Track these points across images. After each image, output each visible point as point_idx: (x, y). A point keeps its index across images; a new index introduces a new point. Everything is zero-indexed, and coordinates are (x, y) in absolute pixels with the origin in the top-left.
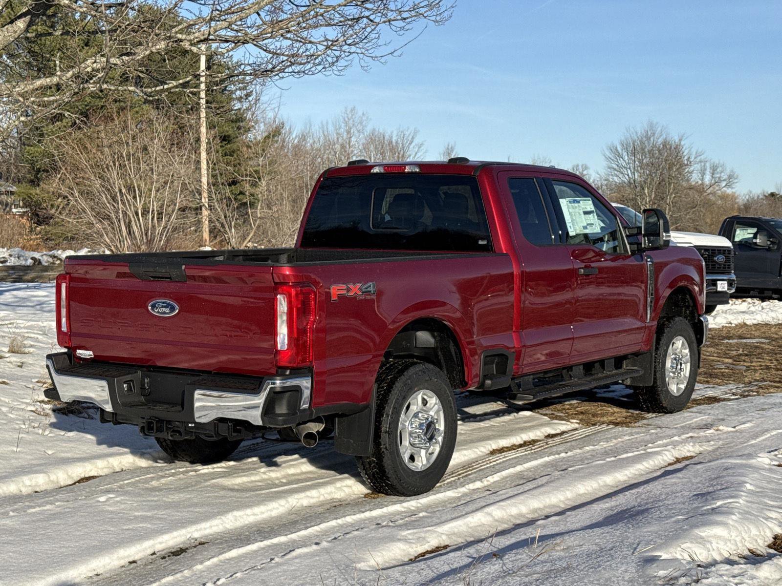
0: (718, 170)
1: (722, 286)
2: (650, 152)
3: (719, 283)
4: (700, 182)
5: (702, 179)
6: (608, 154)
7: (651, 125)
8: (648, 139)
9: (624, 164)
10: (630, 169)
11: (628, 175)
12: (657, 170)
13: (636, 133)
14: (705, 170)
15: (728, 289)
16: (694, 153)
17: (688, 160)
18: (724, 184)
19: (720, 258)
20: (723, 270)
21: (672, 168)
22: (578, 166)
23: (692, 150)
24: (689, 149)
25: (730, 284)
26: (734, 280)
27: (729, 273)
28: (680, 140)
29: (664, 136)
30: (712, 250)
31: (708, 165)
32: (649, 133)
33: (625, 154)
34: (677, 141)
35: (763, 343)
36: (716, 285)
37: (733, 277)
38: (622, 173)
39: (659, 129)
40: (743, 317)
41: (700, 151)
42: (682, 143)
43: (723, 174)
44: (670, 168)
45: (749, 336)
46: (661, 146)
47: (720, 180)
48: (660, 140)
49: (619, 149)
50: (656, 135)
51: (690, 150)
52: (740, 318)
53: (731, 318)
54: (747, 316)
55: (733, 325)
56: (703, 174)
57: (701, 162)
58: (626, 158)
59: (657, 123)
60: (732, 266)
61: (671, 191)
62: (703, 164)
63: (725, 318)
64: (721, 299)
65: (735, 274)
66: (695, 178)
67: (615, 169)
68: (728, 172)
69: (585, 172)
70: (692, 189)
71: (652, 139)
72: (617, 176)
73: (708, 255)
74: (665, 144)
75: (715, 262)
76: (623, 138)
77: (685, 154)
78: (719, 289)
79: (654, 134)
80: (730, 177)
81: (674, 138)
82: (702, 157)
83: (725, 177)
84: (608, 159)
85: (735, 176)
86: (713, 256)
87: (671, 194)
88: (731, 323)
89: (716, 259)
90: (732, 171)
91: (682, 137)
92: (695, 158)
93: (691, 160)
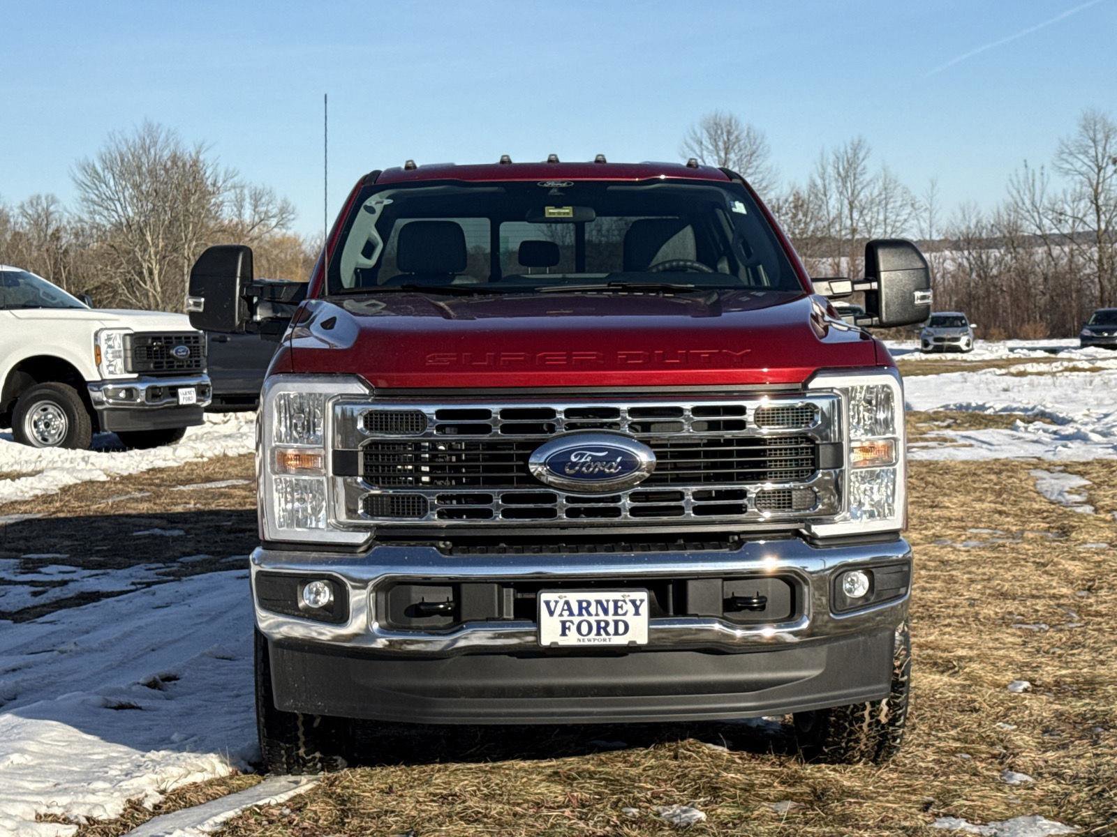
0: (263, 200)
1: (187, 396)
2: (150, 172)
3: (181, 391)
4: (236, 220)
5: (240, 215)
6: (80, 176)
7: (150, 129)
8: (147, 151)
9: (109, 193)
10: (119, 200)
11: (117, 212)
12: (165, 203)
13: (126, 141)
14: (243, 200)
15: (198, 401)
16: (222, 174)
17: (214, 185)
18: (273, 222)
19: (181, 352)
20: (188, 370)
21: (189, 198)
22: (39, 197)
23: (219, 168)
24: (215, 166)
25: (201, 392)
26: (207, 386)
27: (200, 374)
28: (198, 153)
29: (172, 147)
30: (165, 338)
31: (246, 192)
32: (148, 141)
33: (110, 176)
34: (193, 154)
35: (234, 487)
36: (175, 395)
37: (207, 380)
38: (108, 209)
39: (163, 135)
40: (224, 444)
41: (231, 169)
42: (201, 157)
43: (271, 207)
44: (186, 199)
45: (221, 476)
46: (169, 164)
47: (268, 216)
48: (166, 154)
49: (99, 168)
50: (159, 145)
51: (215, 169)
52: (218, 447)
53: (201, 447)
54: (230, 442)
55: (205, 460)
56: (240, 207)
57: (234, 187)
58: (112, 183)
59: (159, 125)
60: (204, 362)
61: (190, 235)
62: (238, 191)
63: (193, 448)
64: (189, 418)
65: (209, 375)
66: (228, 214)
67: (94, 202)
68: (279, 202)
69: (52, 208)
70: (225, 231)
71: (152, 152)
72: (100, 214)
73: (161, 347)
74: (174, 159)
75: (172, 356)
76: (103, 150)
77: (207, 175)
78: (182, 401)
79: (155, 143)
80: (283, 211)
81: (188, 149)
82: (236, 179)
83: (275, 211)
84: (81, 185)
85: (290, 208)
86: (168, 348)
87: (191, 241)
88: (202, 457)
89: (173, 352)
90: (285, 201)
91: (201, 147)
92: (224, 182)
93: (219, 185)
